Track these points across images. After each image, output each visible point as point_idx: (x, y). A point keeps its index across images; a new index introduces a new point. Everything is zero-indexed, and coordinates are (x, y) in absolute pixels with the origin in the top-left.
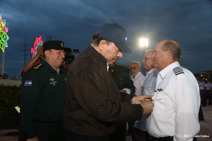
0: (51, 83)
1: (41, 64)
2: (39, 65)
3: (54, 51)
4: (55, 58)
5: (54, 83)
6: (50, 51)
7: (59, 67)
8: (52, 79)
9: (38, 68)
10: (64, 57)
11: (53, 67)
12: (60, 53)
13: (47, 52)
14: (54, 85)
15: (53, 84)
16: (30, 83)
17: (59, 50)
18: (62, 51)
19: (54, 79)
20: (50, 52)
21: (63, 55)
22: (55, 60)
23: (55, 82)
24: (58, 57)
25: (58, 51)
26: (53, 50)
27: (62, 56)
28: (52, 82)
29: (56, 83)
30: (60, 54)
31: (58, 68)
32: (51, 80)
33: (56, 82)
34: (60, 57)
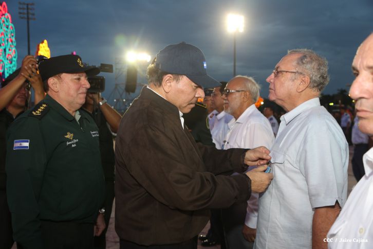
0: (68, 143)
1: (45, 106)
2: (42, 108)
3: (68, 78)
4: (72, 92)
5: (74, 143)
6: (60, 78)
7: (79, 110)
8: (69, 136)
9: (41, 112)
10: (88, 86)
11: (67, 110)
12: (79, 79)
13: (52, 80)
14: (73, 146)
15: (71, 145)
16: (27, 144)
17: (78, 74)
18: (83, 76)
19: (72, 135)
20: (58, 79)
21: (85, 83)
22: (72, 96)
23: (75, 141)
24: (78, 89)
25: (75, 76)
26: (64, 75)
27: (85, 85)
28: (70, 140)
29: (76, 143)
30: (81, 81)
31: (76, 111)
32: (66, 137)
33: (77, 140)
34: (81, 88)
